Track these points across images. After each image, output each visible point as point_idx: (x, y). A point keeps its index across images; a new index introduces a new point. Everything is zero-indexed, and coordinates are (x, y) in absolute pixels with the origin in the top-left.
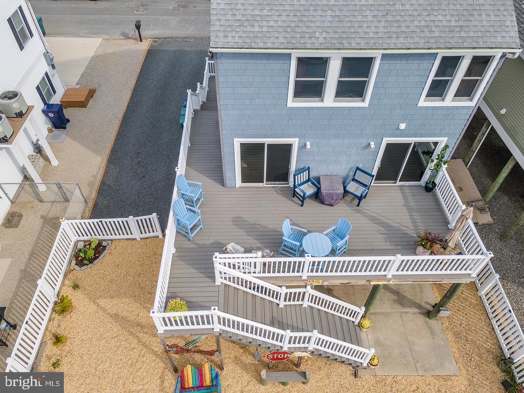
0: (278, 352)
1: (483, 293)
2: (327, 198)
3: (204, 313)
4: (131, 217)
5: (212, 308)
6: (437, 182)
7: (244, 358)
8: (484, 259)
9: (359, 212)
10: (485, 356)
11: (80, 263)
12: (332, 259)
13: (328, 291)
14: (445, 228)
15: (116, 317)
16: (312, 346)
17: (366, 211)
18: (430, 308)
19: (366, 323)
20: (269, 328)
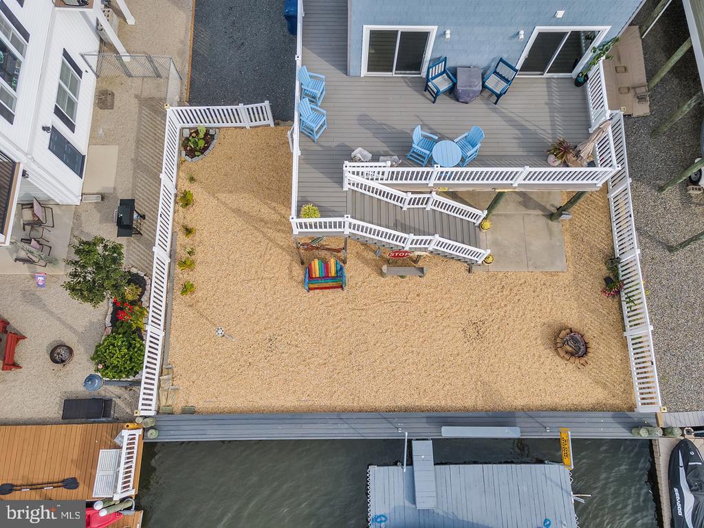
0: (399, 251)
1: (612, 195)
2: (462, 96)
3: (338, 220)
4: (241, 105)
5: (345, 216)
6: (590, 74)
7: (365, 254)
8: (611, 172)
9: (495, 111)
10: (595, 256)
11: (192, 153)
12: (460, 169)
13: (454, 196)
14: (585, 132)
15: (237, 211)
16: (431, 247)
17: (503, 110)
18: (554, 210)
19: (487, 225)
20: (393, 232)
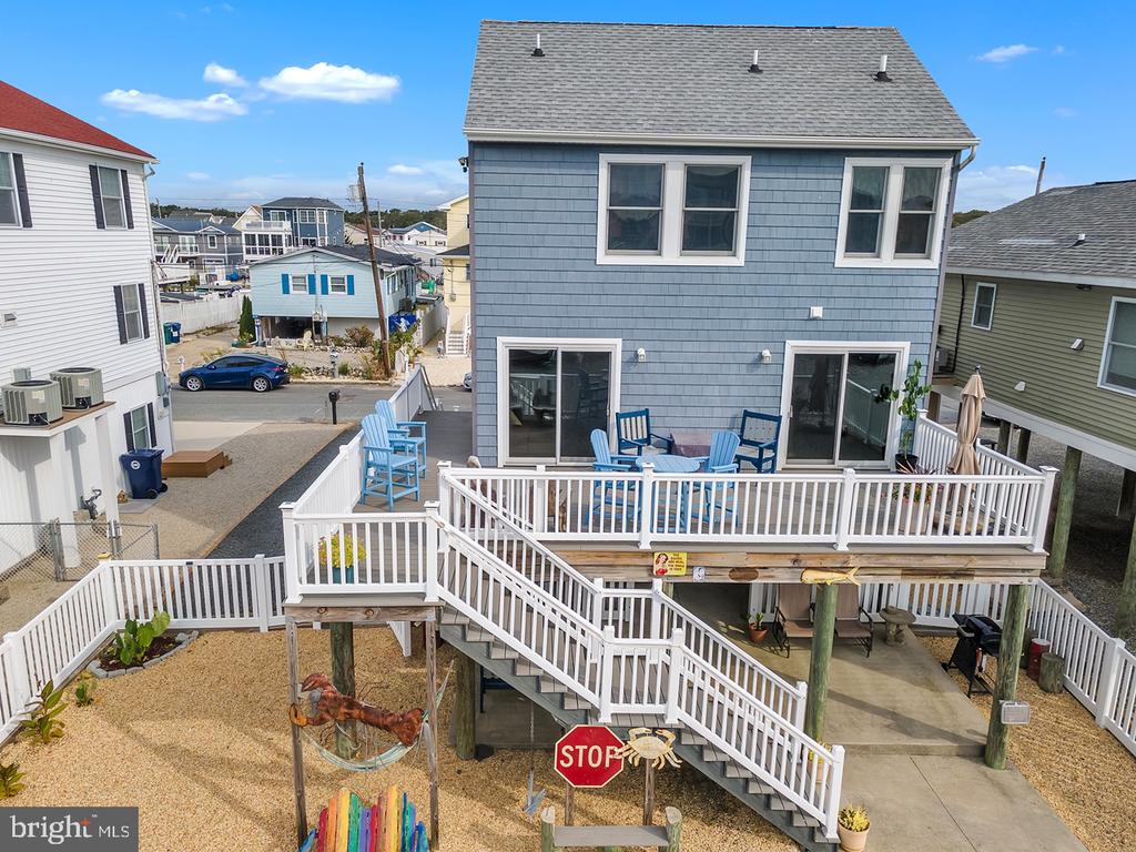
4: (259, 557)
16: (673, 713)
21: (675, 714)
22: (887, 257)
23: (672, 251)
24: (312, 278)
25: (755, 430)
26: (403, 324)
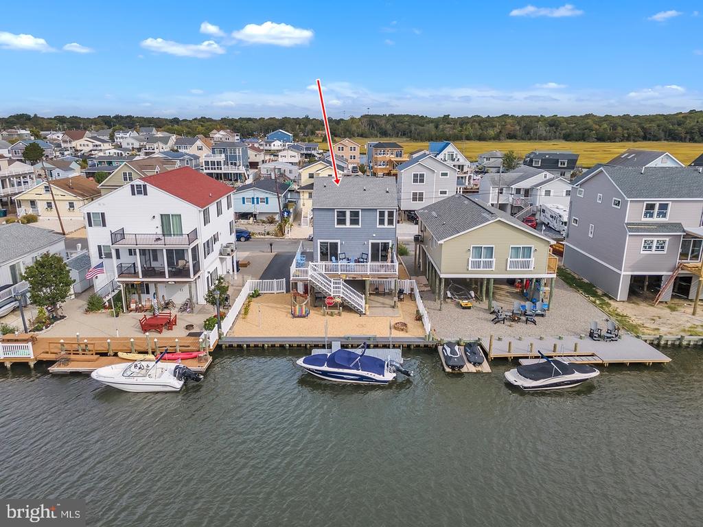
0: (329, 297)
4: (275, 280)
21: (342, 295)
22: (386, 226)
23: (348, 225)
24: (253, 198)
25: (364, 256)
26: (286, 214)
